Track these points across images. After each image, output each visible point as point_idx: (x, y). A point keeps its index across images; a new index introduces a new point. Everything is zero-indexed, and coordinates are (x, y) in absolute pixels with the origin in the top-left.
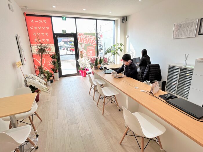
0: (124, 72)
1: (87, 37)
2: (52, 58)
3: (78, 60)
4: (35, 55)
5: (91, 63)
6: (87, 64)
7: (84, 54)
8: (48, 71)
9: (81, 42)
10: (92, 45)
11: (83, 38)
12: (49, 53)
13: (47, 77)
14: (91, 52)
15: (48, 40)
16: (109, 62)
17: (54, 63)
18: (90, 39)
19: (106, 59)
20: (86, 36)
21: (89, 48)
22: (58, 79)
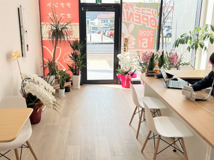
0: (211, 88)
1: (141, 11)
2: (73, 47)
3: (118, 56)
4: (46, 41)
5: (142, 62)
6: (135, 63)
7: (130, 43)
8: (64, 70)
9: (129, 20)
10: (150, 26)
11: (132, 14)
12: (69, 39)
13: (60, 82)
14: (145, 41)
15: (69, 15)
16: (181, 63)
17: (75, 56)
18: (146, 15)
19: (175, 58)
20: (139, 10)
21: (141, 33)
22: (79, 87)
